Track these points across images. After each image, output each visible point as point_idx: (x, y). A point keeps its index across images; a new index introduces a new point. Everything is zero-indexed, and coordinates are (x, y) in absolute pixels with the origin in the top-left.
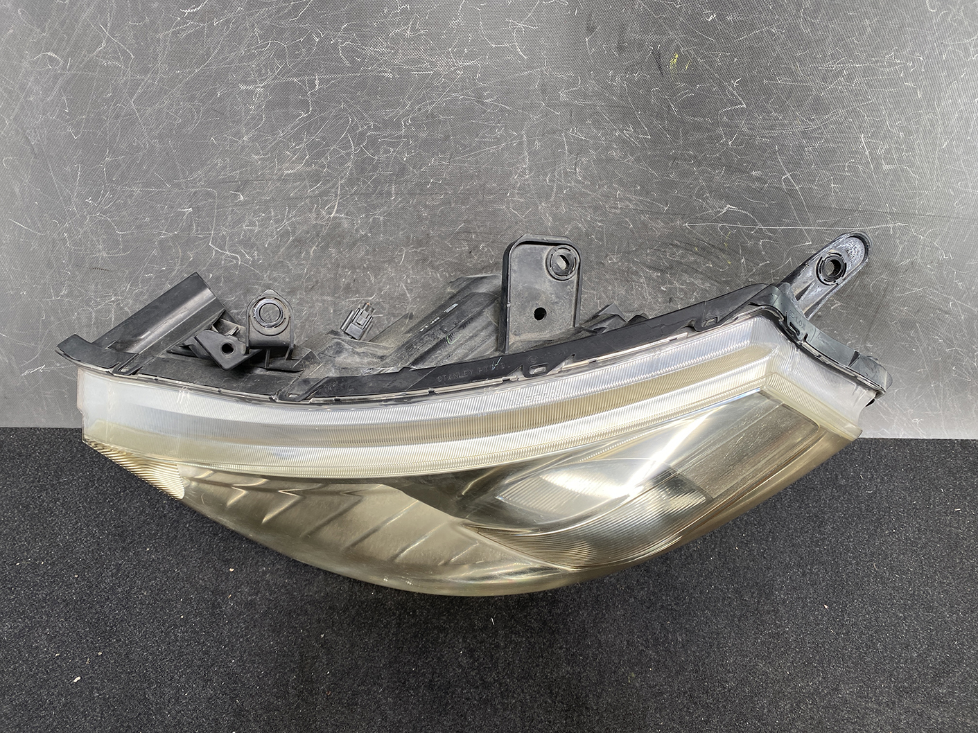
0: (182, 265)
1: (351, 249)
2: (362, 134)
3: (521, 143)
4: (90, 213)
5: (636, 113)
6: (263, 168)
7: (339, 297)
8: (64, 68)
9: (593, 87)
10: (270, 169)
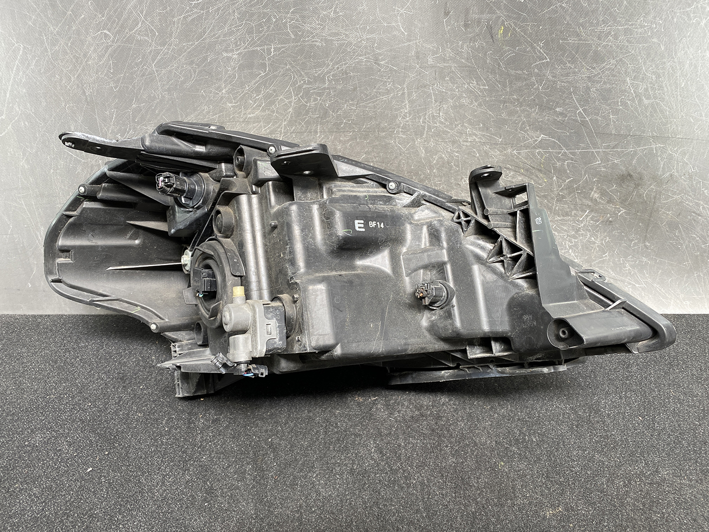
2: (300, 87)
3: (403, 94)
5: (477, 70)
6: (234, 113)
8: (113, 41)
9: (449, 53)
10: (238, 114)
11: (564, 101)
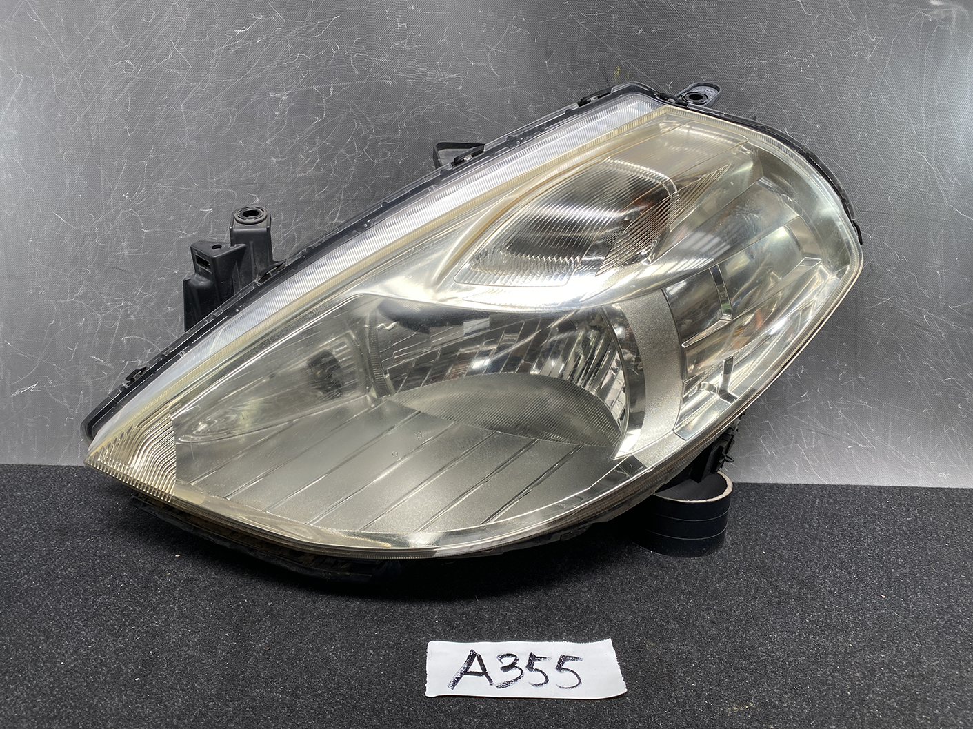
2: (365, 138)
4: (123, 208)
6: (279, 171)
8: (135, 74)
9: (555, 102)
10: (285, 172)
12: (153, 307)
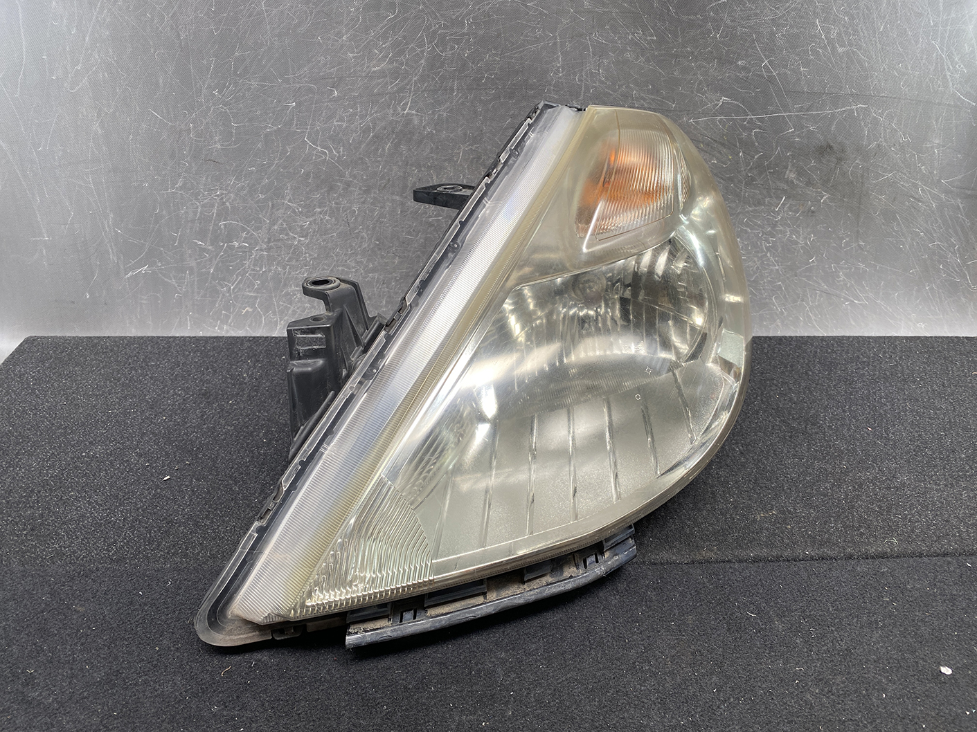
0: (280, 159)
1: (418, 146)
2: (435, 32)
3: (555, 43)
4: (214, 104)
5: (643, 17)
6: (355, 66)
7: (406, 197)
10: (361, 66)
11: (747, 51)
12: (246, 195)
